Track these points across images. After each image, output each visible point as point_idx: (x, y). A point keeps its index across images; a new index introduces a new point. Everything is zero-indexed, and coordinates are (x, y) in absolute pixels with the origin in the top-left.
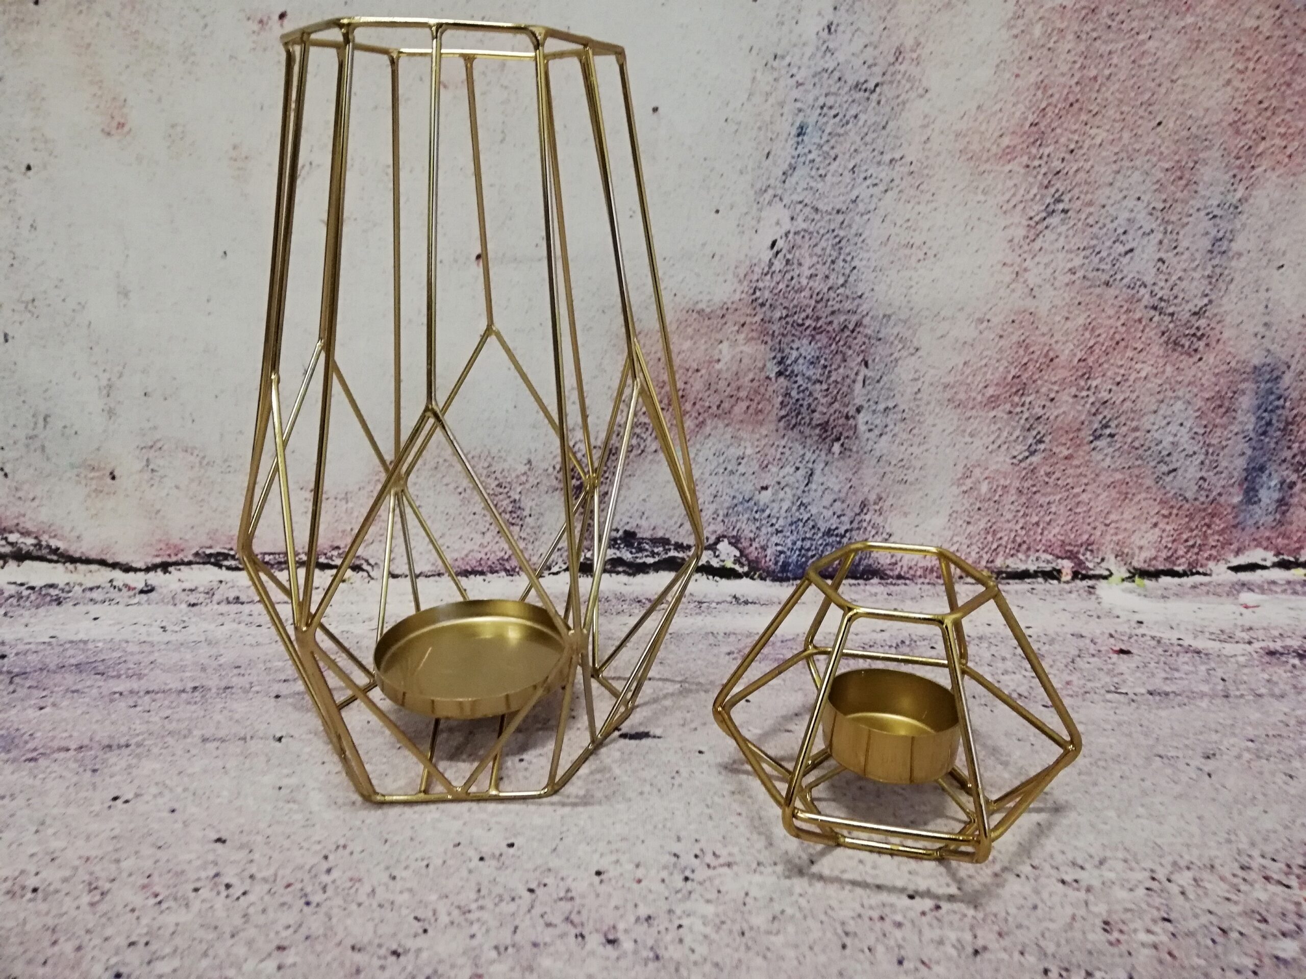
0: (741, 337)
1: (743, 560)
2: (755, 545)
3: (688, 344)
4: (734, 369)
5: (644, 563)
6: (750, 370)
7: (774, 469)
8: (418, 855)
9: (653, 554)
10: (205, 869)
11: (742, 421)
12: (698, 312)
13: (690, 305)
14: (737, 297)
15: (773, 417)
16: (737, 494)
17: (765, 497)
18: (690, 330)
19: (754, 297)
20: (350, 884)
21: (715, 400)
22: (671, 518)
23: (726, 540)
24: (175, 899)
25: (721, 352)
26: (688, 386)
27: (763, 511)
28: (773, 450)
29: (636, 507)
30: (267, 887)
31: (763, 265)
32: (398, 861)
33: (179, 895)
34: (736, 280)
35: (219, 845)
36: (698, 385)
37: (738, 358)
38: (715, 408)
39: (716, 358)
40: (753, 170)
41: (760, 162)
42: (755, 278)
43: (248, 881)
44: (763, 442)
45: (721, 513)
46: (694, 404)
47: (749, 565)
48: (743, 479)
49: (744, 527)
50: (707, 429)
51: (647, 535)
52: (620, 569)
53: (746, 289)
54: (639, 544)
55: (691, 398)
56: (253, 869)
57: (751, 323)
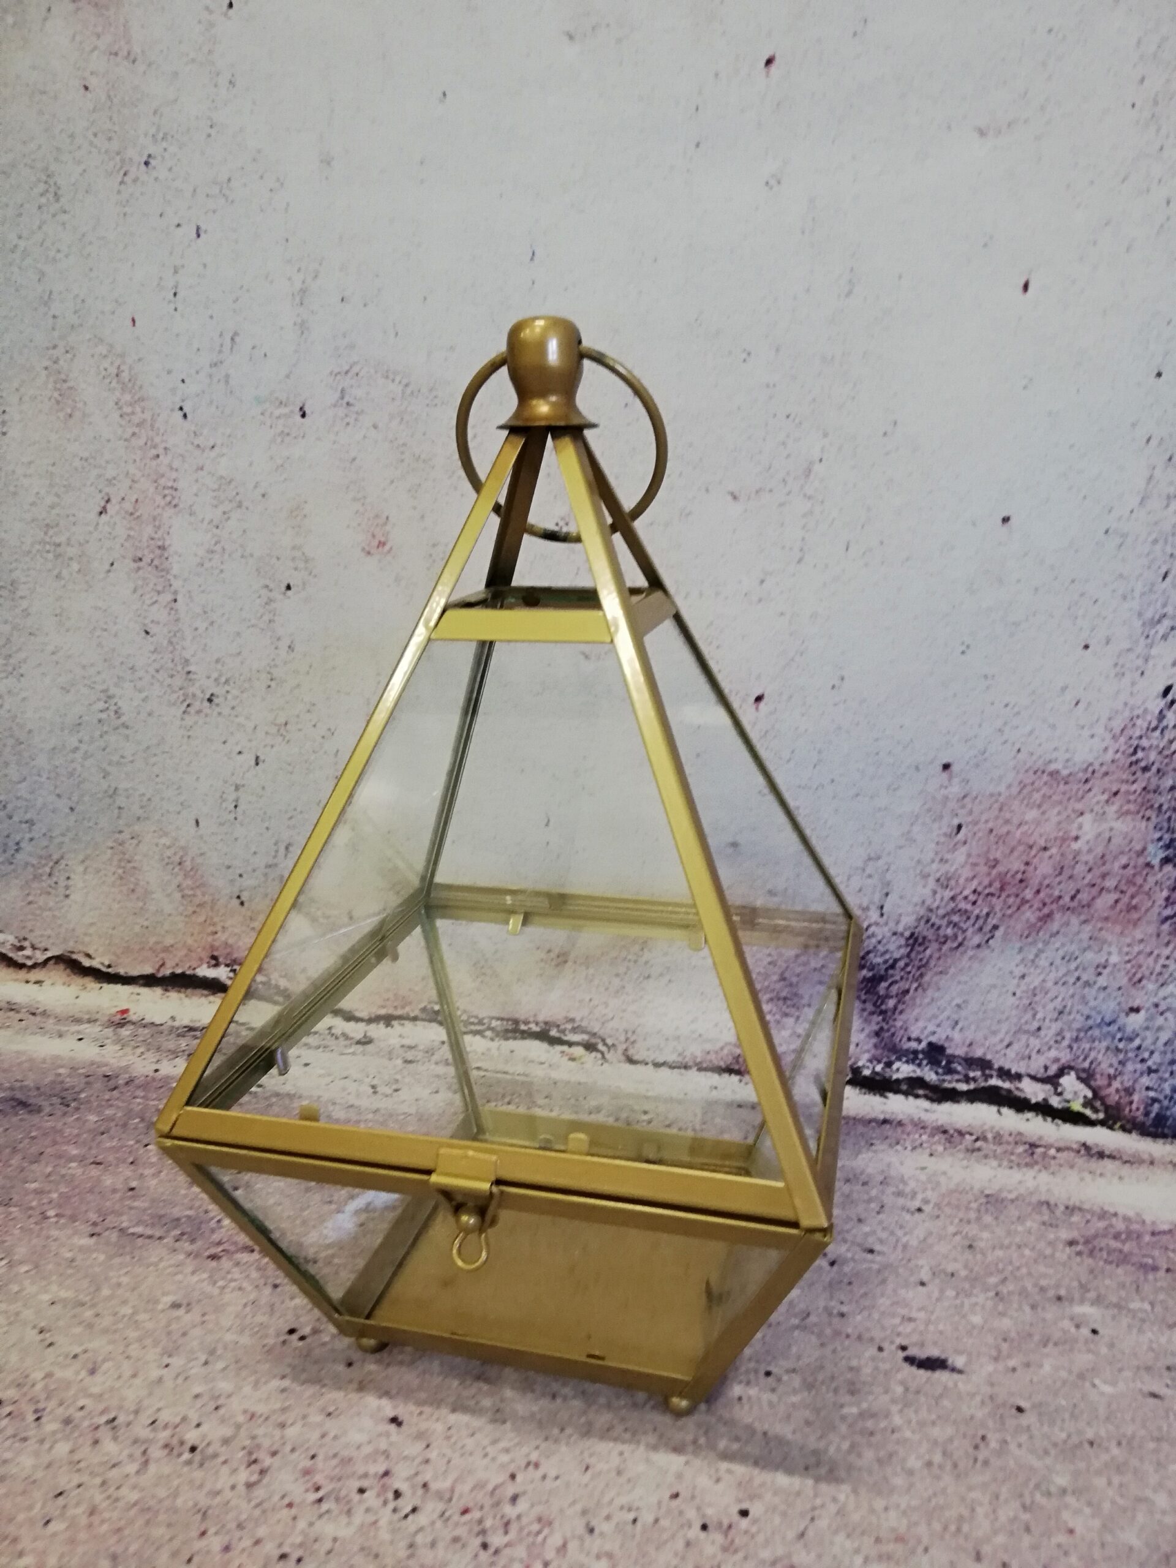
0: (1112, 809)
1: (1098, 1104)
2: (1116, 1084)
3: (1032, 814)
4: (1099, 850)
5: (954, 1090)
6: (1122, 853)
7: (1151, 986)
8: (623, 1500)
9: (967, 1079)
10: (375, 1461)
11: (1106, 919)
12: (1051, 774)
13: (1040, 764)
14: (1110, 755)
15: (1153, 915)
16: (1093, 1013)
17: (1135, 1021)
18: (1037, 797)
19: (1134, 758)
20: (536, 1527)
21: (1070, 887)
22: (994, 1033)
23: (1073, 1074)
24: (337, 1500)
25: (1080, 827)
26: (1031, 868)
27: (1131, 1040)
28: (1151, 960)
29: (946, 1014)
30: (441, 1506)
31: (1149, 718)
32: (598, 1503)
33: (343, 1493)
34: (1108, 736)
35: (393, 1426)
36: (1044, 867)
37: (1107, 835)
38: (1067, 899)
39: (1074, 834)
40: (1143, 594)
41: (1153, 585)
42: (1138, 733)
43: (420, 1492)
44: (1136, 949)
45: (1068, 1035)
46: (1038, 892)
47: (1106, 1112)
48: (1102, 995)
49: (1100, 1057)
50: (1055, 926)
51: (960, 1052)
52: (921, 1092)
53: (1122, 749)
54: (949, 1062)
55: (1034, 883)
56: (427, 1476)
57: (1128, 792)
